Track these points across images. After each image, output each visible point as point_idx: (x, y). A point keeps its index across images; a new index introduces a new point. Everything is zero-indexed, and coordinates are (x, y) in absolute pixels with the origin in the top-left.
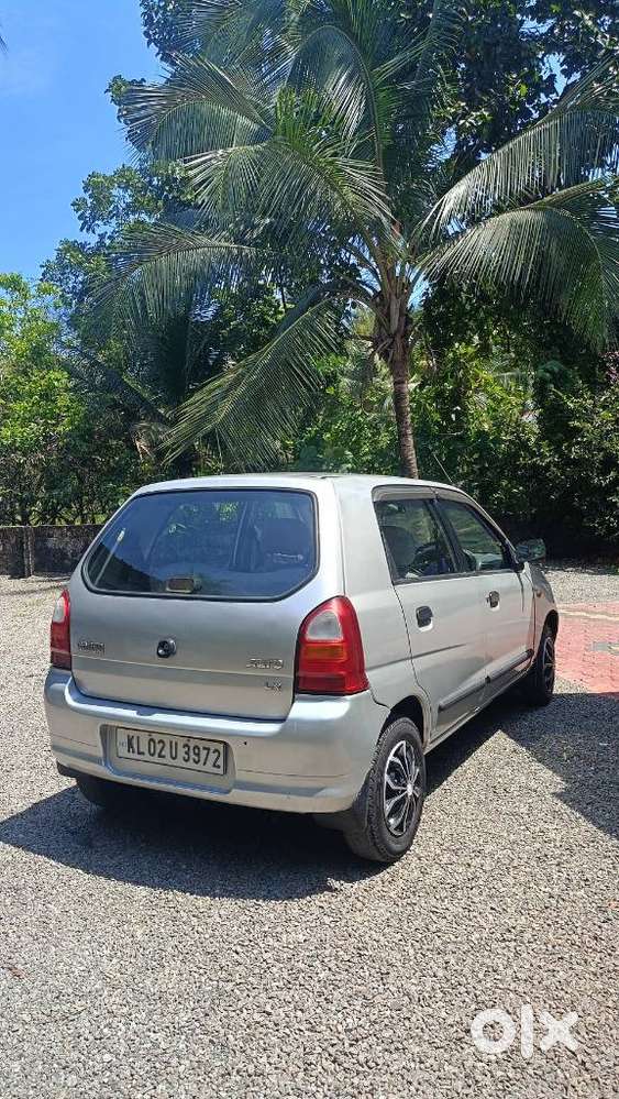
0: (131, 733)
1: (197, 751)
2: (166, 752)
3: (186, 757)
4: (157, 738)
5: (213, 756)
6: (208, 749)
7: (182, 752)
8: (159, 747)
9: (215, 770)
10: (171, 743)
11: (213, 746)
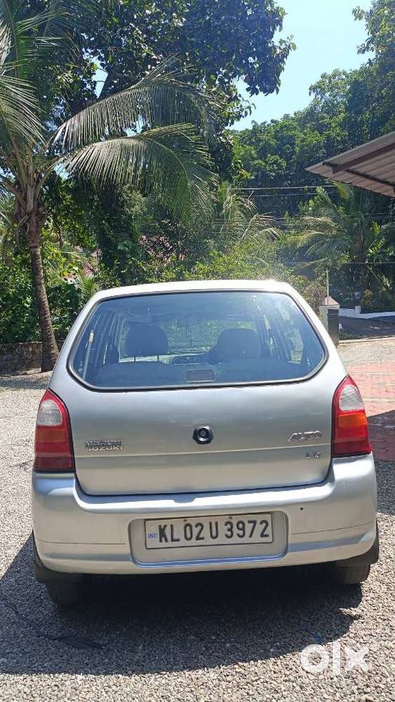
0: (163, 523)
1: (241, 526)
2: (206, 533)
3: (229, 533)
4: (193, 522)
5: (259, 528)
6: (254, 522)
7: (223, 530)
8: (196, 531)
9: (264, 540)
10: (211, 524)
11: (259, 519)
